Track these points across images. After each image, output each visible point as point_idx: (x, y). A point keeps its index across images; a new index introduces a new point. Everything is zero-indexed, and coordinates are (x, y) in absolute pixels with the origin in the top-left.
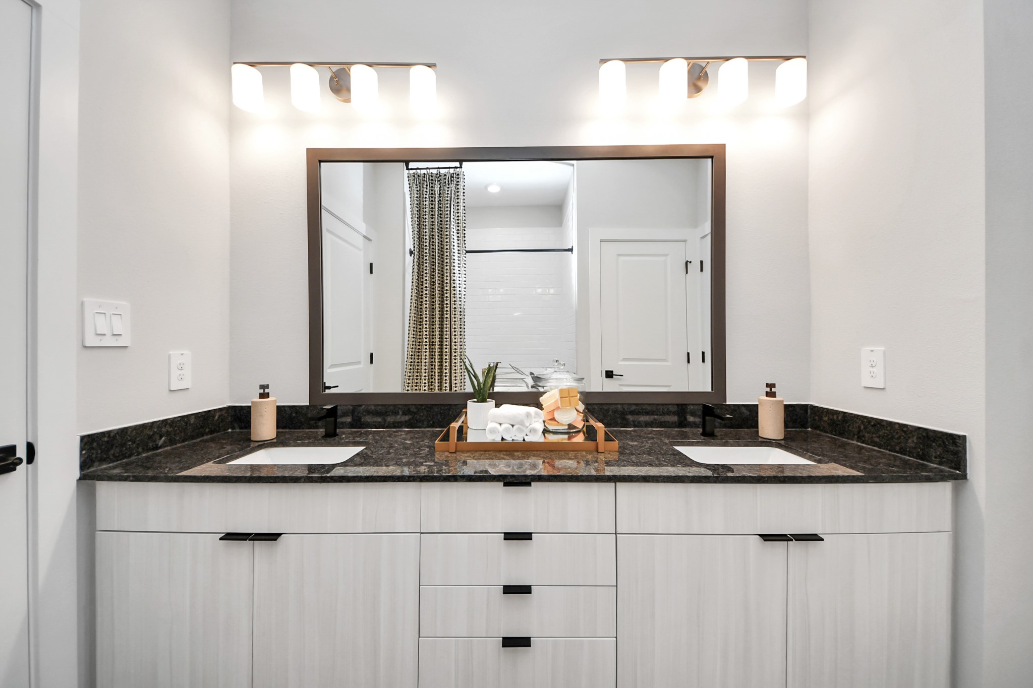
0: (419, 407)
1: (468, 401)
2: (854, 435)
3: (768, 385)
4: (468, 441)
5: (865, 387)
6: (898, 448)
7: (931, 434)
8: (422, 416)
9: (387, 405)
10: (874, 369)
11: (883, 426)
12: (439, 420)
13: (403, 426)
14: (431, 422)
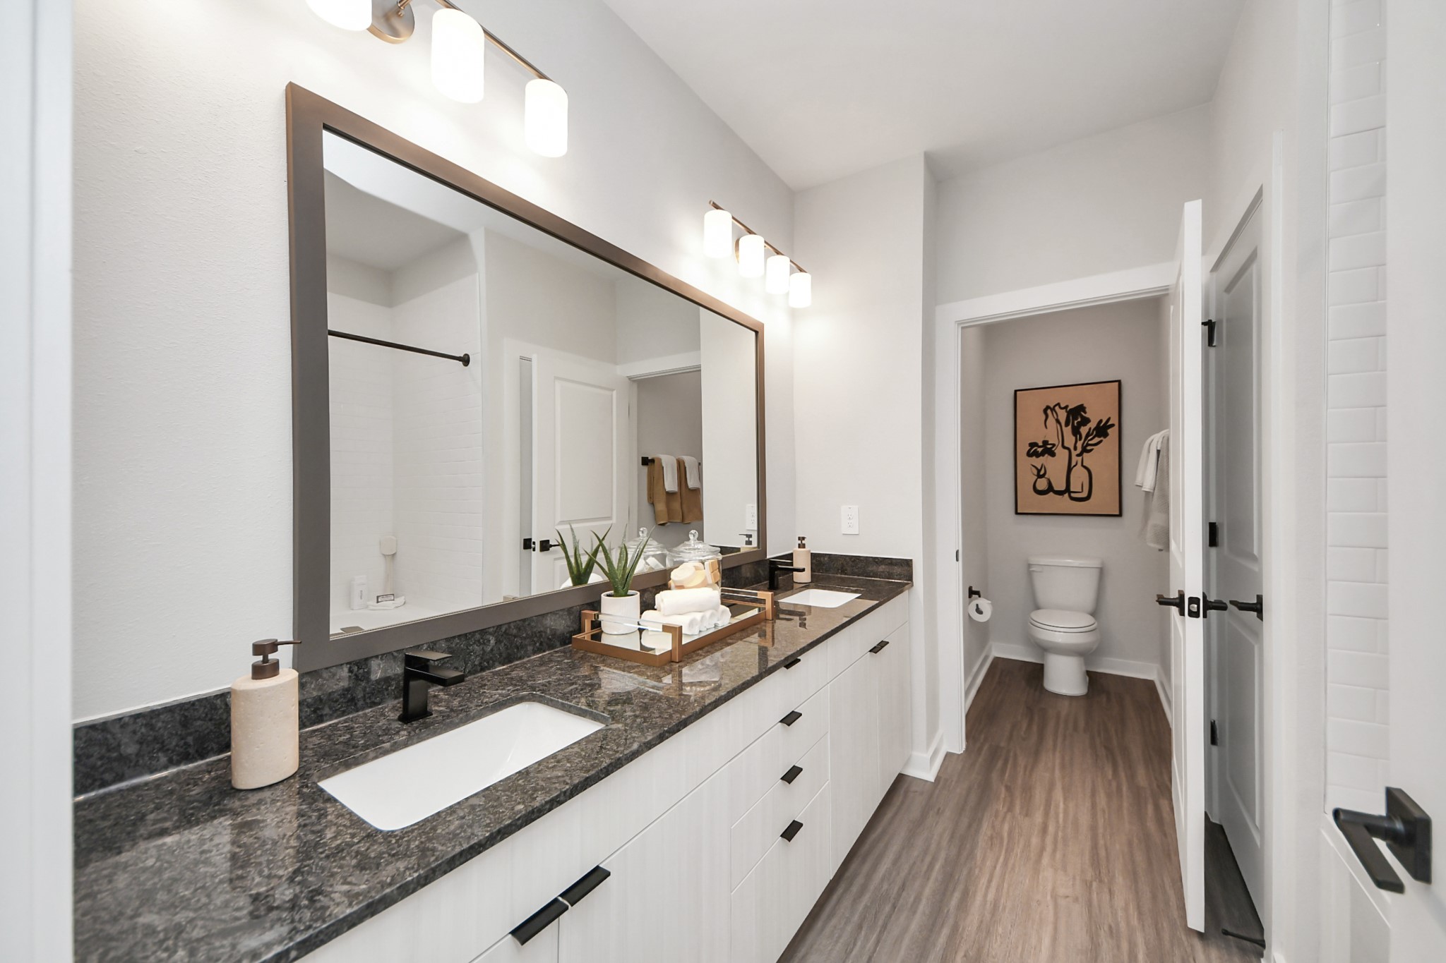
0: (520, 623)
1: (602, 595)
2: (838, 570)
3: (799, 539)
4: (602, 642)
5: (844, 534)
6: (871, 574)
7: (894, 561)
8: (525, 638)
9: (470, 633)
10: (851, 521)
11: (861, 560)
12: (548, 638)
13: (497, 664)
14: (538, 644)
